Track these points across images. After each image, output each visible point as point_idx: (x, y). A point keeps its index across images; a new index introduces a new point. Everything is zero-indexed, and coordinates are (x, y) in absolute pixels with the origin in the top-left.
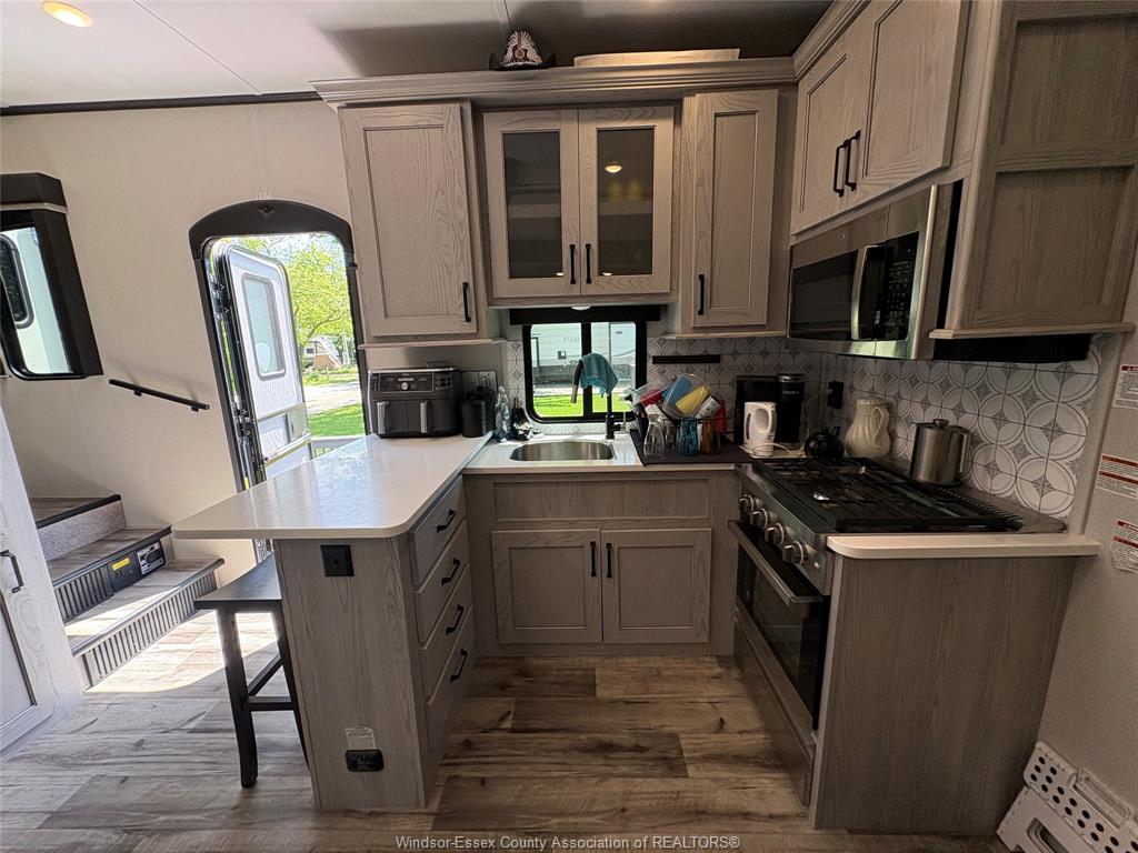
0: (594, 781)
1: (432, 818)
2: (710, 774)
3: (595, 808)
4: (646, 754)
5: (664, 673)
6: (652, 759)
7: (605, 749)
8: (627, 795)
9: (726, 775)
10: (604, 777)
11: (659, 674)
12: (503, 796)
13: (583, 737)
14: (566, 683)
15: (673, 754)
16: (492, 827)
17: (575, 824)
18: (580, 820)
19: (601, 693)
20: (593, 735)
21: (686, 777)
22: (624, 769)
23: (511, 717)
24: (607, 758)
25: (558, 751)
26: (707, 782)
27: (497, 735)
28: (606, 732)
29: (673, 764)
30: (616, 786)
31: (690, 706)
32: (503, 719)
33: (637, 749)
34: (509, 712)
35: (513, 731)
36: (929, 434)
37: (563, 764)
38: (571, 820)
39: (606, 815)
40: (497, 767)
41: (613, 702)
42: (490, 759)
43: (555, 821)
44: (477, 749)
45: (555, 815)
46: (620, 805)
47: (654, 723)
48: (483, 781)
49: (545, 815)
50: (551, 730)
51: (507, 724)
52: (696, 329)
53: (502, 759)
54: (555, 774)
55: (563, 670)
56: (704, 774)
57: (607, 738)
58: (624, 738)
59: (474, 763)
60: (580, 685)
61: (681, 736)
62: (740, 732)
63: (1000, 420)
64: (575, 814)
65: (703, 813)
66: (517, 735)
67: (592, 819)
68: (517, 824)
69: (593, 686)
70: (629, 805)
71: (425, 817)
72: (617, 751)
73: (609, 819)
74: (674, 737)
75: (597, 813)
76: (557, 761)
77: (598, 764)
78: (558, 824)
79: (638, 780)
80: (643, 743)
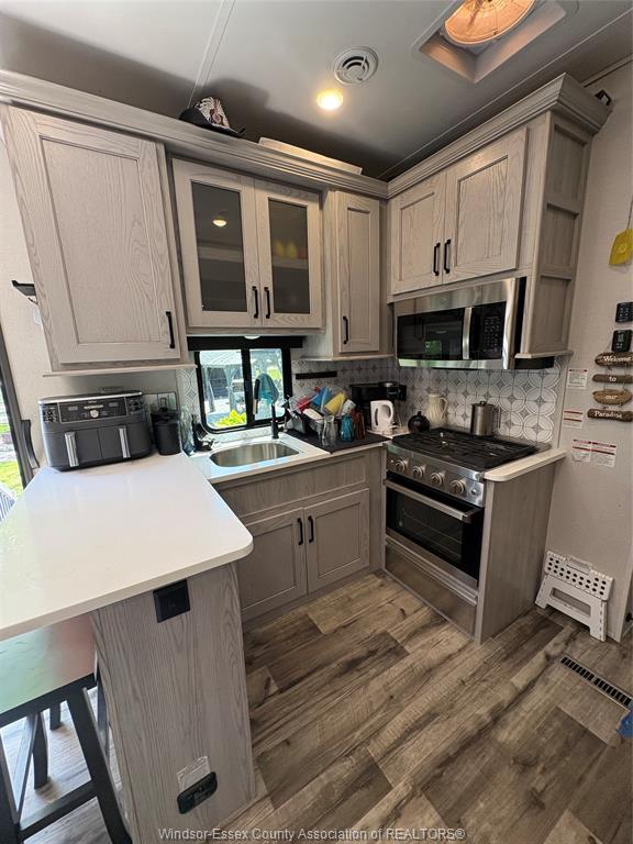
0: (362, 690)
1: (268, 801)
2: (419, 645)
3: (375, 708)
4: (379, 654)
5: (353, 597)
6: (384, 655)
7: (353, 665)
8: (387, 687)
9: (426, 640)
10: (366, 684)
11: (350, 600)
12: (311, 742)
13: (334, 665)
14: (295, 635)
15: (392, 645)
16: (320, 770)
17: (371, 726)
18: (372, 721)
19: (324, 629)
20: (340, 660)
21: (408, 654)
22: (373, 671)
23: (272, 681)
24: (358, 670)
25: (322, 686)
26: (420, 651)
27: (272, 701)
28: (346, 654)
29: (397, 652)
30: (376, 685)
31: (380, 610)
32: (267, 686)
33: (371, 653)
34: (269, 679)
35: (281, 691)
36: (480, 409)
37: (335, 692)
38: (367, 726)
39: (385, 706)
40: (291, 724)
41: (335, 631)
42: (281, 722)
43: (358, 733)
44: (264, 722)
45: (355, 730)
46: (387, 696)
47: (368, 632)
48: (287, 742)
49: (348, 735)
50: (309, 674)
51: (274, 688)
52: (343, 354)
53: (289, 717)
54: (335, 702)
55: (286, 626)
56: (416, 647)
57: (348, 657)
58: (359, 651)
59: (269, 734)
60: (306, 630)
61: (389, 631)
62: (416, 612)
63: (512, 399)
64: (367, 720)
65: (431, 670)
66: (289, 692)
67: (379, 716)
68: (336, 754)
69: (314, 629)
70: (392, 691)
71: (261, 804)
72: (361, 663)
73: (388, 708)
74: (385, 634)
75: (378, 710)
76: (328, 693)
77: (355, 678)
78: (362, 733)
79: (385, 673)
80: (373, 648)
